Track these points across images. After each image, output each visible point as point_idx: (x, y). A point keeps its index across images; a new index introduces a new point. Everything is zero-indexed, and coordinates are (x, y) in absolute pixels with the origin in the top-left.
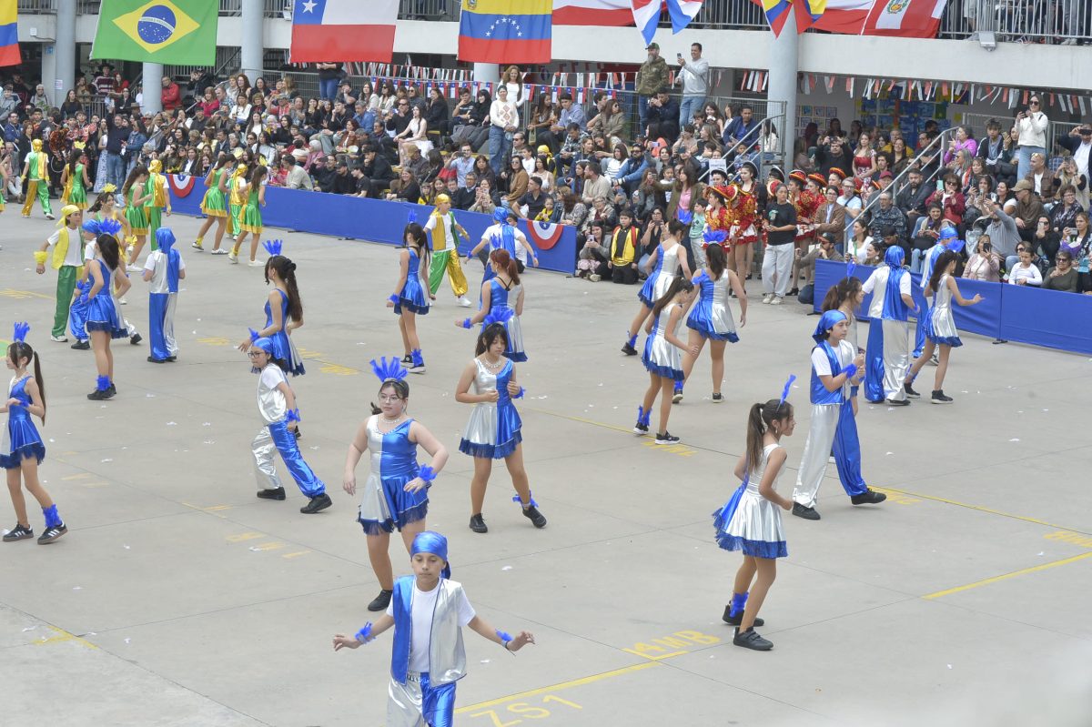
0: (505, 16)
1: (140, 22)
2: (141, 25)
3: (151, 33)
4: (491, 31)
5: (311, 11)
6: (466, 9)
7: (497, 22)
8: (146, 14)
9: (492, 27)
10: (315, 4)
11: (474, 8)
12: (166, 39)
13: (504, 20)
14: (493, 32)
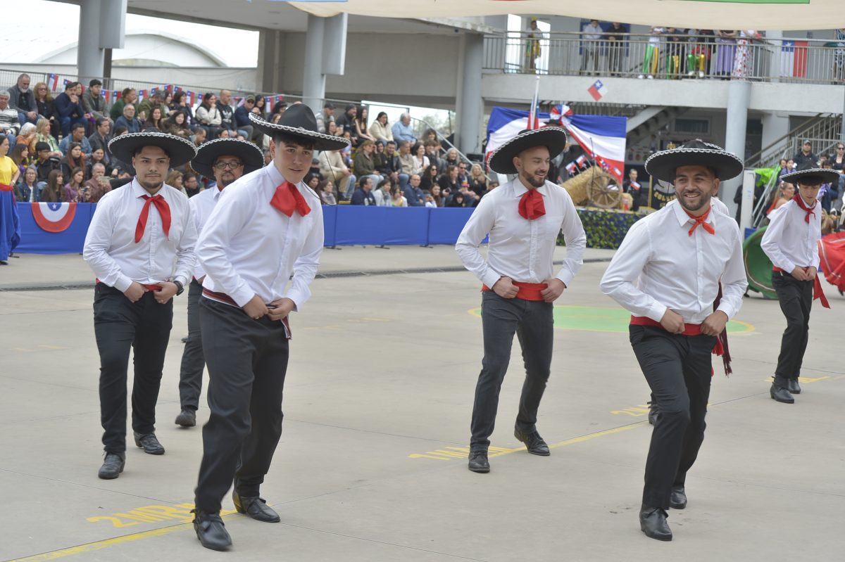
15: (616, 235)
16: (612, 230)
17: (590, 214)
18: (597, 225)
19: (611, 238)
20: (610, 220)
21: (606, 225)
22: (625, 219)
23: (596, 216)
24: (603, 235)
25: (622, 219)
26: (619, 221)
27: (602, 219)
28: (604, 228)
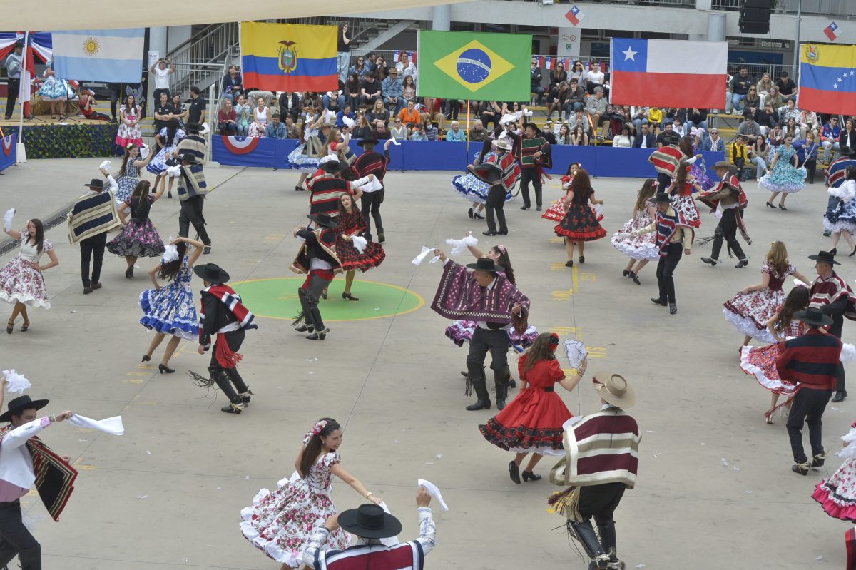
0: (852, 69)
1: (458, 64)
2: (460, 66)
3: (470, 74)
4: (838, 83)
5: (633, 59)
6: (807, 62)
7: (845, 75)
8: (462, 56)
9: (840, 80)
10: (636, 53)
11: (815, 61)
12: (484, 78)
13: (852, 73)
14: (840, 85)
15: (93, 144)
16: (90, 140)
17: (72, 128)
18: (78, 137)
19: (90, 148)
20: (88, 132)
21: (85, 137)
22: (100, 129)
23: (78, 130)
24: (83, 145)
25: (98, 130)
26: (96, 132)
27: (82, 132)
28: (84, 139)
